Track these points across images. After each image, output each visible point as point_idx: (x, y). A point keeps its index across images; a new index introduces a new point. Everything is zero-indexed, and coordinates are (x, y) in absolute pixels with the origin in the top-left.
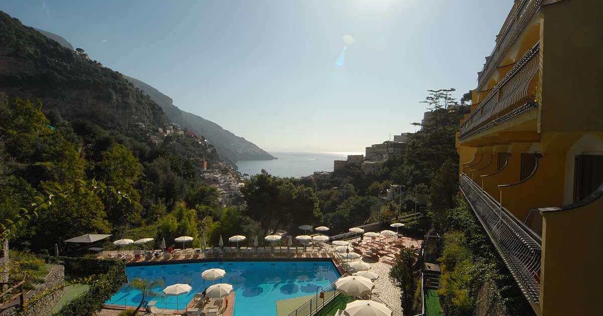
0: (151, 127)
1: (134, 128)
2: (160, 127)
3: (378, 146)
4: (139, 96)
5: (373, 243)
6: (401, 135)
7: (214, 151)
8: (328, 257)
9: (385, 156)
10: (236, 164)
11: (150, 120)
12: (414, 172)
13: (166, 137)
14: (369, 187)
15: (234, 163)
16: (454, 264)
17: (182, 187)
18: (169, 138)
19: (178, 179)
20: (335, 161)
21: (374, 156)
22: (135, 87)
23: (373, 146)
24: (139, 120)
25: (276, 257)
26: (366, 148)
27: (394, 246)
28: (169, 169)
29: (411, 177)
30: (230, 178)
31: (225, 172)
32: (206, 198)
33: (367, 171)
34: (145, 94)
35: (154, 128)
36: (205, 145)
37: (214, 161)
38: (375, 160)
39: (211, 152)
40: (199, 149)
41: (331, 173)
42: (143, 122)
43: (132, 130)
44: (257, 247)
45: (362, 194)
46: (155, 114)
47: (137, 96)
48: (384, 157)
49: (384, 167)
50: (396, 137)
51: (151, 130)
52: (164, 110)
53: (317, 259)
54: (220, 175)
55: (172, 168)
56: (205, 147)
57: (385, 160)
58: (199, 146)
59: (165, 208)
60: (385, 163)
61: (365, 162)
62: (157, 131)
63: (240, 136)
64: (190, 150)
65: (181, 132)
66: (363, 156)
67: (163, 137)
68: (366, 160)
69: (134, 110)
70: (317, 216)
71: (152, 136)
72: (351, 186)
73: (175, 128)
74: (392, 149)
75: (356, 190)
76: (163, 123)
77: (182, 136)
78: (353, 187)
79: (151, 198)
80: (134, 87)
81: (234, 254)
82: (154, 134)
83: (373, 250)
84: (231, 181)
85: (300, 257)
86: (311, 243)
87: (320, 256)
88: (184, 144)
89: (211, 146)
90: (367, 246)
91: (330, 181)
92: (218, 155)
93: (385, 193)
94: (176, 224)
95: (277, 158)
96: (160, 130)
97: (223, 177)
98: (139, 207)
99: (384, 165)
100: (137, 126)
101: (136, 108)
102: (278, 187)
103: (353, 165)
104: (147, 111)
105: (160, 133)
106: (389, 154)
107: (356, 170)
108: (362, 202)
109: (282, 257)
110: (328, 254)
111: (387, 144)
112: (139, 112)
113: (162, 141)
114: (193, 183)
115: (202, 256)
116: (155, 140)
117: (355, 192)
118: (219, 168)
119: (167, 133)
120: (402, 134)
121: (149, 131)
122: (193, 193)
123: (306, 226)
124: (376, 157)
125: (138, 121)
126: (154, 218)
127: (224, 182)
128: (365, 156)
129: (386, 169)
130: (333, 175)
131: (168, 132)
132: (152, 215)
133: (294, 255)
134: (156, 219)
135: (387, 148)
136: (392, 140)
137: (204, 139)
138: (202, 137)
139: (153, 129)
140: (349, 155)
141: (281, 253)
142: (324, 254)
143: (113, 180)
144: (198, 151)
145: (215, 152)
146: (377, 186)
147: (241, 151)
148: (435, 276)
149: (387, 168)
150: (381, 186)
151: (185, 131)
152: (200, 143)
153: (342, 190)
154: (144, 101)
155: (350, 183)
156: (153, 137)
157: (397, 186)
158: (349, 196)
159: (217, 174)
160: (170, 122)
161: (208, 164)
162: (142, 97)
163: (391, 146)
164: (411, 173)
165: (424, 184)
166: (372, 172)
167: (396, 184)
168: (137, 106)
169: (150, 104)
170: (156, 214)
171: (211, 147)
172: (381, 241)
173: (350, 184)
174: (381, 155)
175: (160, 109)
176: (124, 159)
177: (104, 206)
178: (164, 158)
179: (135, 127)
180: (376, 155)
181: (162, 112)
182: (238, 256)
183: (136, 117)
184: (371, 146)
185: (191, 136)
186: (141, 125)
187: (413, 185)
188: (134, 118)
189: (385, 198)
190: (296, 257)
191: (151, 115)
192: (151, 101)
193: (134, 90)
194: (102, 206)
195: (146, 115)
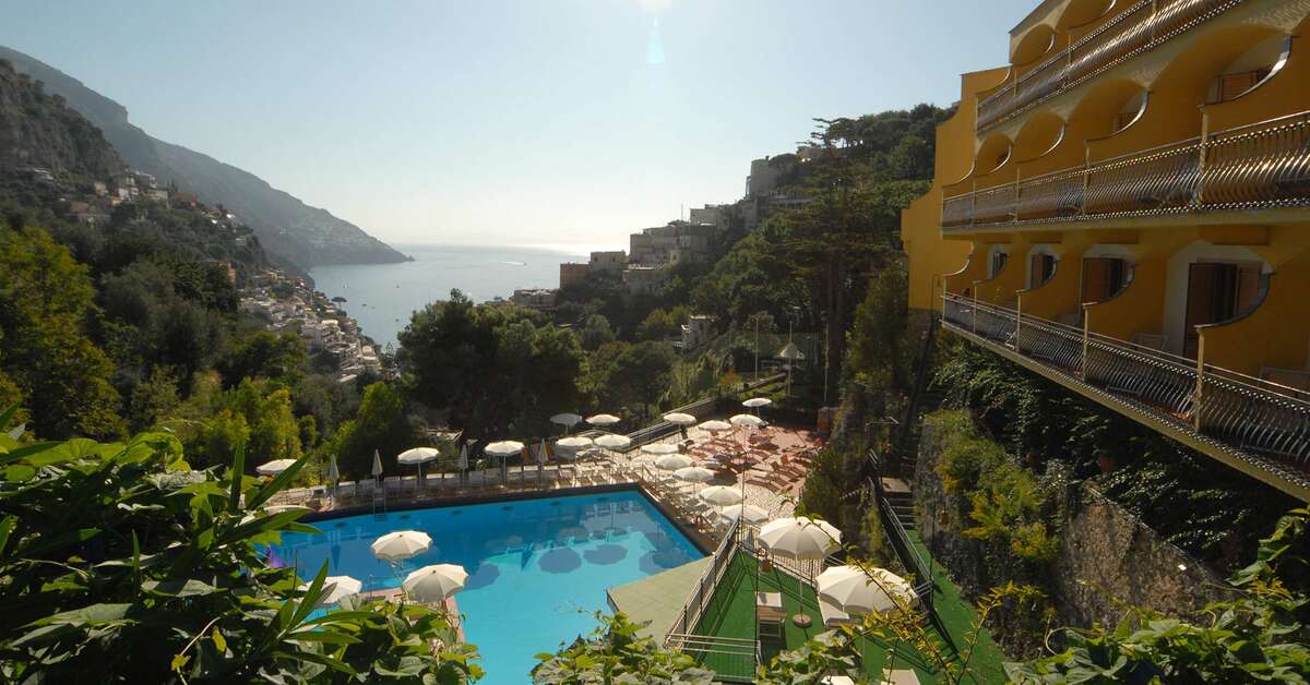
0: (72, 181)
1: (20, 182)
2: (99, 180)
3: (656, 231)
4: (32, 96)
5: (712, 443)
6: (703, 207)
7: (254, 242)
8: (630, 481)
9: (672, 253)
10: (309, 274)
11: (68, 162)
12: (743, 288)
13: (118, 207)
14: (644, 322)
15: (304, 271)
16: (976, 475)
17: (213, 335)
18: (124, 211)
19: (200, 315)
20: (562, 265)
21: (649, 253)
22: (17, 72)
23: (646, 231)
24: (34, 160)
25: (513, 491)
26: (632, 236)
27: (758, 448)
28: (171, 289)
29: (738, 299)
30: (299, 308)
31: (284, 293)
32: (270, 360)
33: (635, 286)
34: (48, 90)
35: (81, 182)
36: (229, 226)
37: (253, 267)
38: (652, 262)
39: (244, 244)
40: (210, 237)
41: (553, 292)
42: (48, 166)
43: (11, 186)
44: (467, 471)
45: (628, 336)
46: (81, 147)
47: (24, 95)
48: (672, 256)
49: (672, 278)
50: (694, 213)
51: (74, 189)
52: (107, 136)
53: (605, 489)
54: (272, 301)
55: (178, 288)
56: (228, 233)
57: (673, 263)
58: (212, 229)
59: (173, 390)
60: (673, 268)
61: (630, 267)
62: (92, 190)
63: (319, 206)
64: (187, 240)
65: (161, 195)
66: (624, 253)
67: (110, 206)
68: (631, 262)
69: (17, 134)
70: (585, 391)
71: (74, 204)
72: (601, 319)
73: (142, 184)
74: (688, 238)
75: (613, 328)
76: (106, 171)
77: (162, 203)
78: (606, 321)
79: (135, 366)
80: (12, 70)
81: (410, 492)
82: (81, 199)
83: (721, 459)
84: (302, 316)
85: (569, 486)
86: (581, 453)
87: (612, 481)
88: (170, 226)
89: (244, 230)
90: (701, 452)
91: (553, 312)
92: (263, 252)
93: (677, 334)
94: (246, 430)
95: (411, 259)
96: (100, 187)
97: (282, 306)
98: (108, 392)
99: (673, 272)
100: (30, 176)
101: (24, 128)
102: (496, 329)
103: (605, 273)
104: (58, 139)
105: (99, 197)
106: (681, 248)
107: (613, 285)
108: (638, 355)
109: (527, 490)
110: (629, 474)
111: (677, 228)
112: (33, 137)
113: (107, 217)
114: (234, 323)
115: (328, 504)
116: (85, 215)
117: (611, 333)
118: (270, 283)
119: (118, 195)
120: (706, 206)
121: (64, 191)
122: (239, 349)
123: (568, 415)
124: (654, 256)
125: (30, 163)
126: (148, 418)
127: (285, 318)
128: (628, 253)
129: (678, 280)
130: (559, 295)
131: (123, 192)
132: (142, 411)
133: (551, 482)
134: (152, 421)
135: (677, 235)
136: (687, 218)
137: (225, 212)
138: (220, 207)
139: (77, 186)
140: (594, 250)
141: (523, 481)
142: (618, 475)
143: (31, 324)
144: (211, 242)
145: (257, 242)
146: (660, 319)
147: (319, 242)
148: (903, 504)
149: (680, 280)
150: (669, 319)
151: (172, 190)
152: (214, 222)
153: (582, 331)
154: (45, 111)
155: (599, 312)
156: (79, 207)
157: (704, 317)
158: (600, 343)
159: (264, 300)
160: (127, 167)
161: (238, 273)
162: (40, 98)
163: (687, 233)
164: (737, 290)
165: (766, 312)
166: (647, 289)
167: (705, 314)
168: (26, 122)
169: (65, 120)
170: (153, 406)
171: (244, 234)
172: (728, 438)
173: (600, 317)
174: (665, 252)
175: (97, 133)
176: (46, 266)
177: (20, 395)
178: (152, 260)
179: (21, 178)
180: (654, 252)
181: (104, 142)
182: (421, 497)
183: (24, 153)
184: (642, 232)
185: (189, 204)
186: (40, 175)
187: (742, 316)
188: (18, 156)
189: (678, 344)
190: (558, 487)
191: (69, 148)
192: (70, 111)
193: (14, 79)
194: (15, 394)
195: (55, 147)
